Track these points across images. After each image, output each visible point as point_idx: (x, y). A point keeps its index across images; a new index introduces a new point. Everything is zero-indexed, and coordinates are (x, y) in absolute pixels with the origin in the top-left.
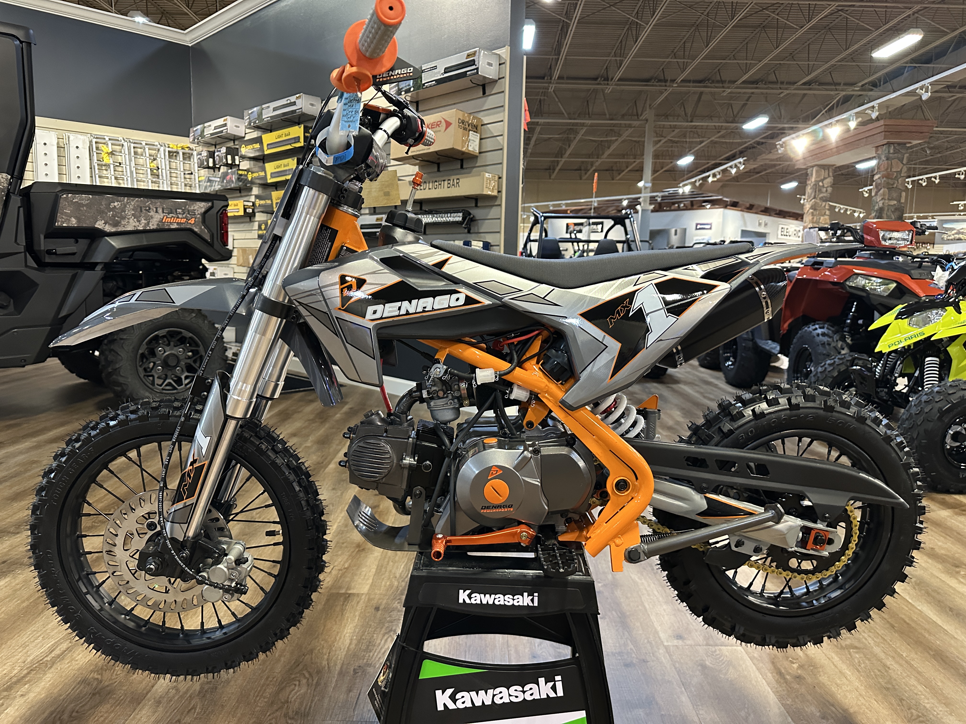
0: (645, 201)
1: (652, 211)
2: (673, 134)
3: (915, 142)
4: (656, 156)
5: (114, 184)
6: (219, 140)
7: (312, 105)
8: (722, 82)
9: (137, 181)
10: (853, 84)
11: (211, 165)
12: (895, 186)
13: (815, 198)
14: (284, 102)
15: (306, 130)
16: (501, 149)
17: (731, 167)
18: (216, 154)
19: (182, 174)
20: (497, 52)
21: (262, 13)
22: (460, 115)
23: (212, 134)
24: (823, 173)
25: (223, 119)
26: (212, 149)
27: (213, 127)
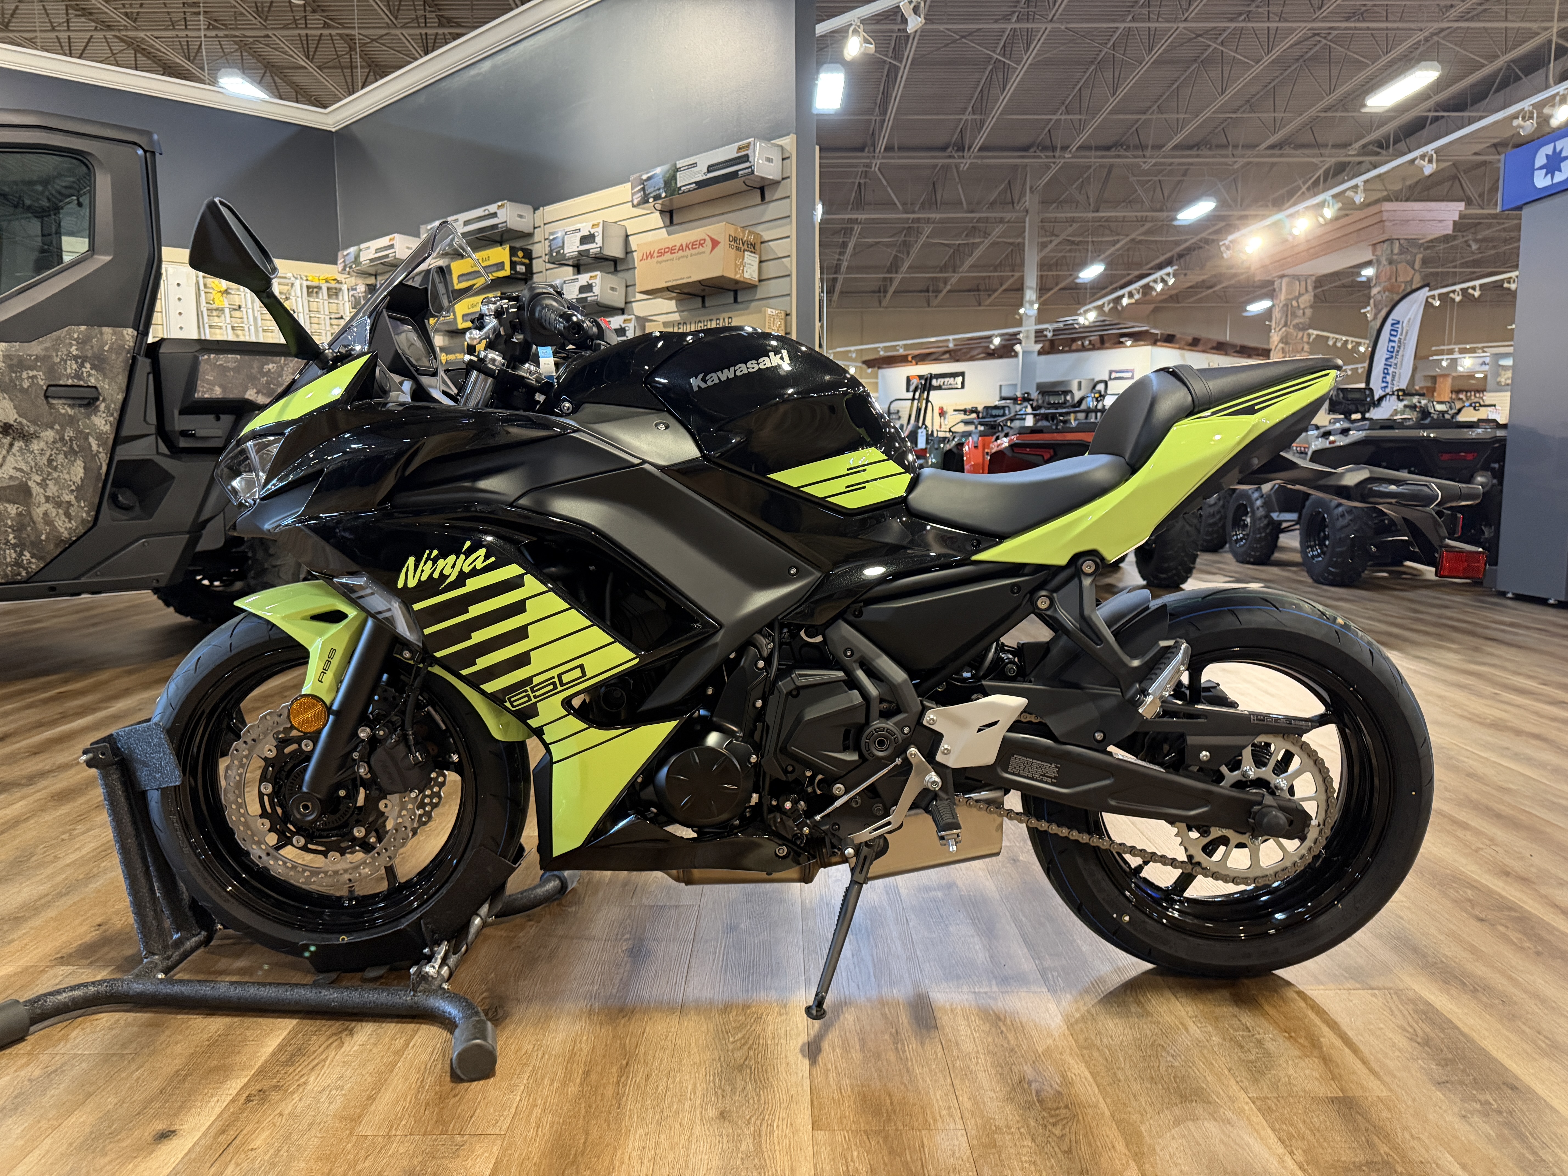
0: (1028, 337)
1: (1040, 353)
2: (1070, 230)
4: (1043, 266)
5: (231, 337)
6: (381, 268)
7: (520, 216)
8: (1143, 148)
9: (264, 331)
10: (1346, 145)
13: (1286, 325)
14: (478, 212)
15: (513, 252)
16: (788, 275)
17: (1155, 281)
19: (327, 318)
20: (779, 142)
21: (443, 84)
22: (731, 231)
23: (371, 260)
24: (1298, 288)
25: (388, 238)
26: (371, 281)
27: (373, 250)
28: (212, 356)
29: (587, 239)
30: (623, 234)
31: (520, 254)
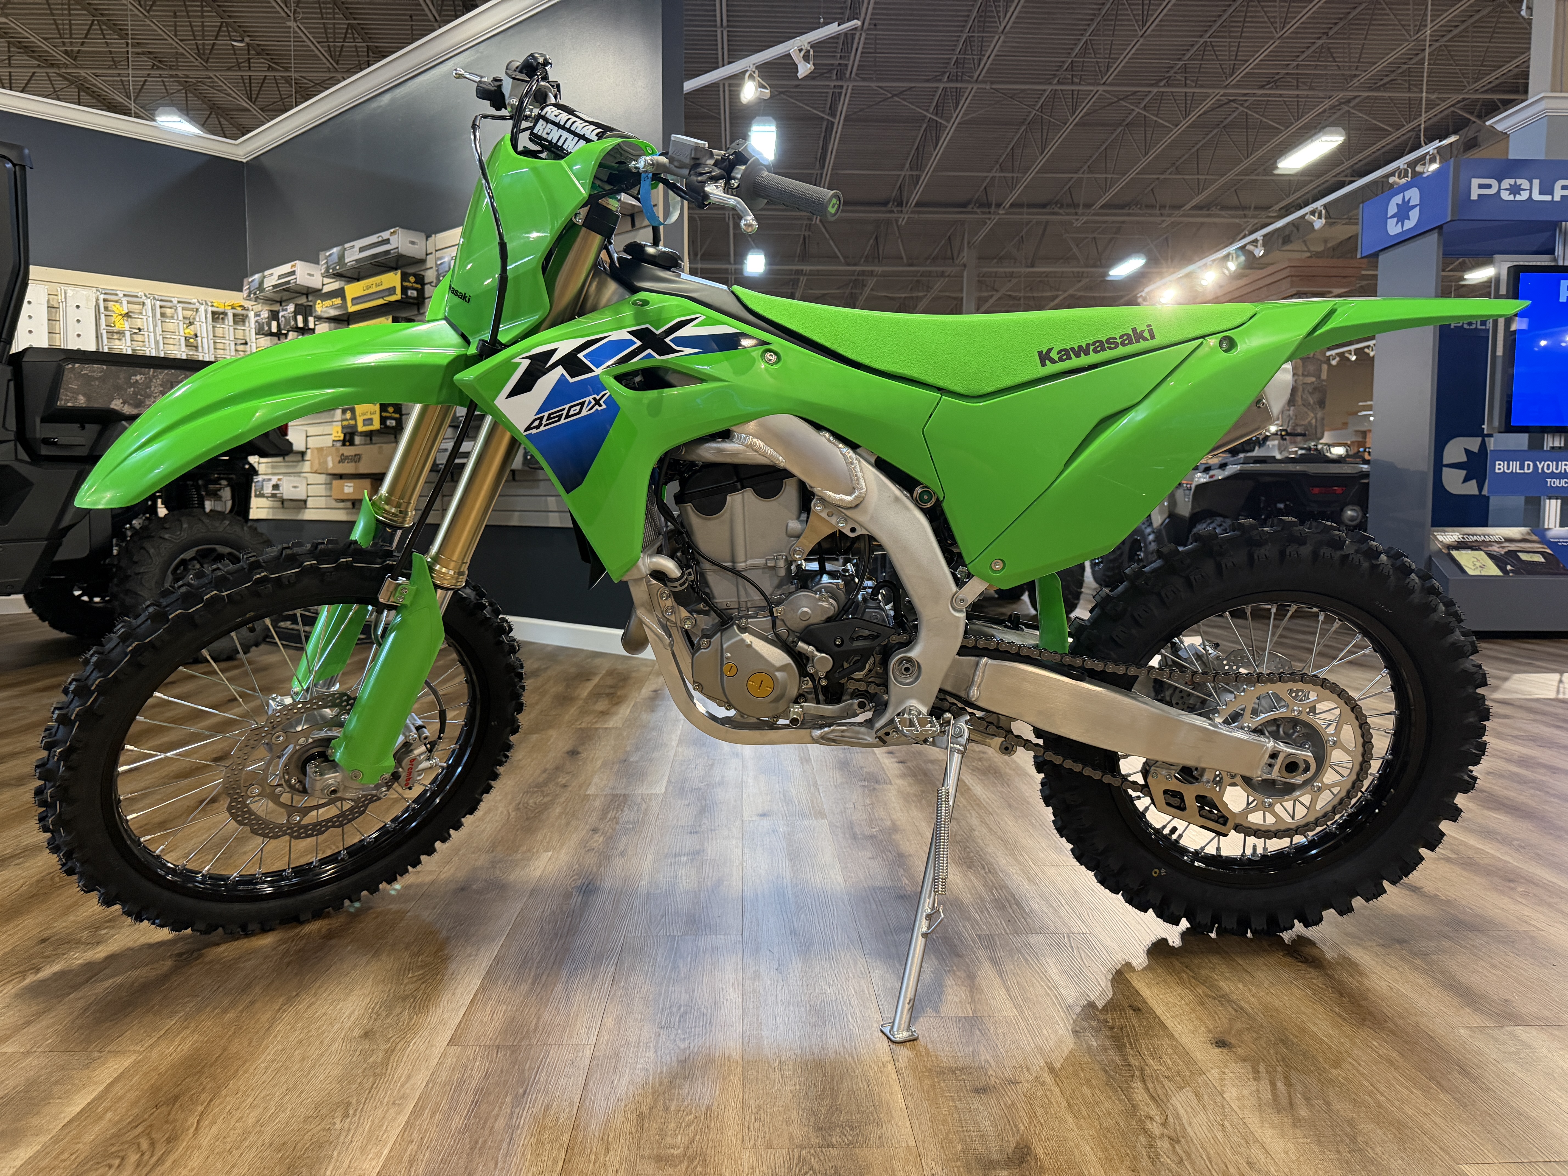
2: (1010, 286)
3: (1336, 291)
6: (286, 295)
7: (413, 243)
8: (1075, 206)
10: (1265, 208)
11: (274, 329)
14: (373, 239)
15: (404, 277)
18: (281, 314)
19: (233, 344)
21: (346, 116)
23: (274, 286)
25: (290, 264)
26: (276, 307)
27: (276, 277)
28: (77, 365)
31: (412, 279)
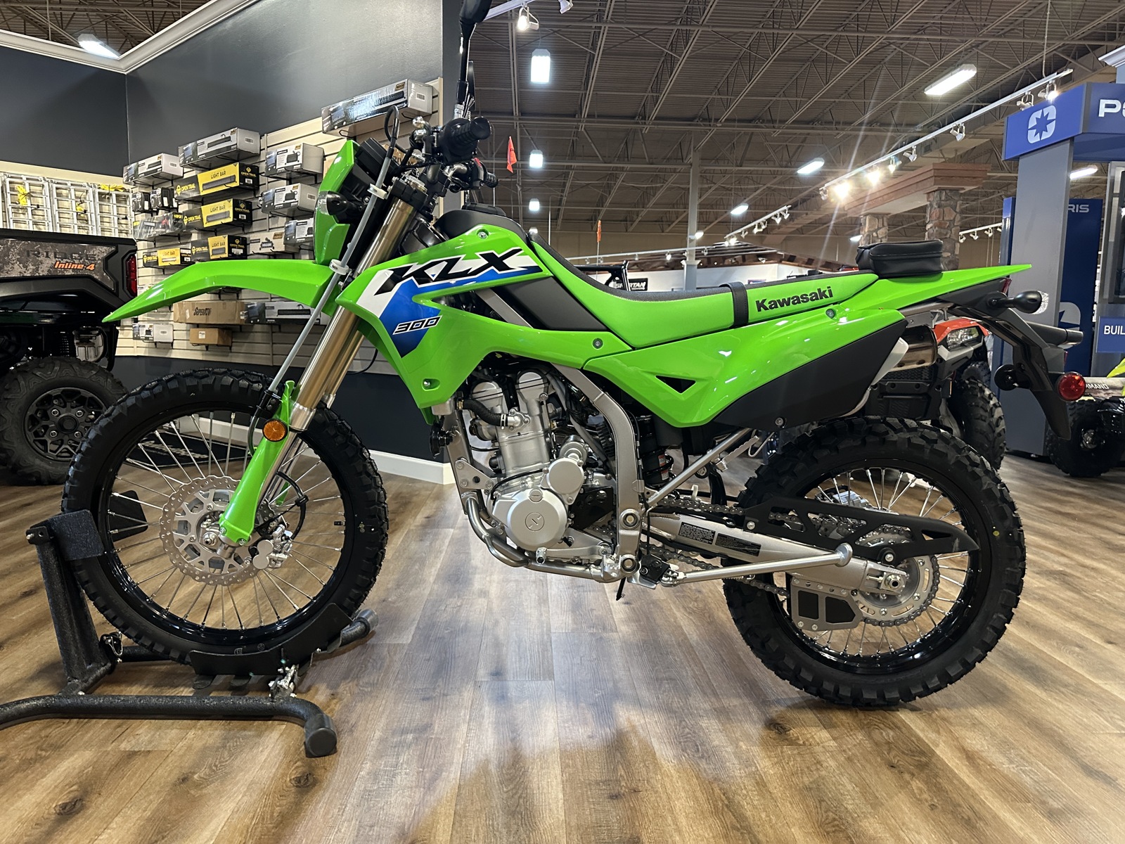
0: (690, 255)
1: (699, 267)
2: (724, 180)
3: (968, 188)
4: (701, 206)
5: (31, 228)
6: (153, 181)
7: (249, 140)
8: (773, 121)
9: (60, 225)
10: (914, 125)
11: (147, 208)
12: (948, 236)
14: (218, 137)
15: (242, 168)
17: (776, 216)
18: (152, 196)
19: (116, 218)
20: (431, 83)
21: (200, 38)
23: (146, 174)
24: (877, 223)
25: (157, 156)
26: (149, 190)
27: (147, 166)
29: (293, 158)
30: (322, 155)
31: (248, 170)
